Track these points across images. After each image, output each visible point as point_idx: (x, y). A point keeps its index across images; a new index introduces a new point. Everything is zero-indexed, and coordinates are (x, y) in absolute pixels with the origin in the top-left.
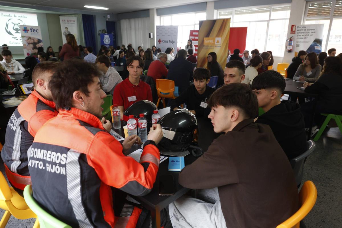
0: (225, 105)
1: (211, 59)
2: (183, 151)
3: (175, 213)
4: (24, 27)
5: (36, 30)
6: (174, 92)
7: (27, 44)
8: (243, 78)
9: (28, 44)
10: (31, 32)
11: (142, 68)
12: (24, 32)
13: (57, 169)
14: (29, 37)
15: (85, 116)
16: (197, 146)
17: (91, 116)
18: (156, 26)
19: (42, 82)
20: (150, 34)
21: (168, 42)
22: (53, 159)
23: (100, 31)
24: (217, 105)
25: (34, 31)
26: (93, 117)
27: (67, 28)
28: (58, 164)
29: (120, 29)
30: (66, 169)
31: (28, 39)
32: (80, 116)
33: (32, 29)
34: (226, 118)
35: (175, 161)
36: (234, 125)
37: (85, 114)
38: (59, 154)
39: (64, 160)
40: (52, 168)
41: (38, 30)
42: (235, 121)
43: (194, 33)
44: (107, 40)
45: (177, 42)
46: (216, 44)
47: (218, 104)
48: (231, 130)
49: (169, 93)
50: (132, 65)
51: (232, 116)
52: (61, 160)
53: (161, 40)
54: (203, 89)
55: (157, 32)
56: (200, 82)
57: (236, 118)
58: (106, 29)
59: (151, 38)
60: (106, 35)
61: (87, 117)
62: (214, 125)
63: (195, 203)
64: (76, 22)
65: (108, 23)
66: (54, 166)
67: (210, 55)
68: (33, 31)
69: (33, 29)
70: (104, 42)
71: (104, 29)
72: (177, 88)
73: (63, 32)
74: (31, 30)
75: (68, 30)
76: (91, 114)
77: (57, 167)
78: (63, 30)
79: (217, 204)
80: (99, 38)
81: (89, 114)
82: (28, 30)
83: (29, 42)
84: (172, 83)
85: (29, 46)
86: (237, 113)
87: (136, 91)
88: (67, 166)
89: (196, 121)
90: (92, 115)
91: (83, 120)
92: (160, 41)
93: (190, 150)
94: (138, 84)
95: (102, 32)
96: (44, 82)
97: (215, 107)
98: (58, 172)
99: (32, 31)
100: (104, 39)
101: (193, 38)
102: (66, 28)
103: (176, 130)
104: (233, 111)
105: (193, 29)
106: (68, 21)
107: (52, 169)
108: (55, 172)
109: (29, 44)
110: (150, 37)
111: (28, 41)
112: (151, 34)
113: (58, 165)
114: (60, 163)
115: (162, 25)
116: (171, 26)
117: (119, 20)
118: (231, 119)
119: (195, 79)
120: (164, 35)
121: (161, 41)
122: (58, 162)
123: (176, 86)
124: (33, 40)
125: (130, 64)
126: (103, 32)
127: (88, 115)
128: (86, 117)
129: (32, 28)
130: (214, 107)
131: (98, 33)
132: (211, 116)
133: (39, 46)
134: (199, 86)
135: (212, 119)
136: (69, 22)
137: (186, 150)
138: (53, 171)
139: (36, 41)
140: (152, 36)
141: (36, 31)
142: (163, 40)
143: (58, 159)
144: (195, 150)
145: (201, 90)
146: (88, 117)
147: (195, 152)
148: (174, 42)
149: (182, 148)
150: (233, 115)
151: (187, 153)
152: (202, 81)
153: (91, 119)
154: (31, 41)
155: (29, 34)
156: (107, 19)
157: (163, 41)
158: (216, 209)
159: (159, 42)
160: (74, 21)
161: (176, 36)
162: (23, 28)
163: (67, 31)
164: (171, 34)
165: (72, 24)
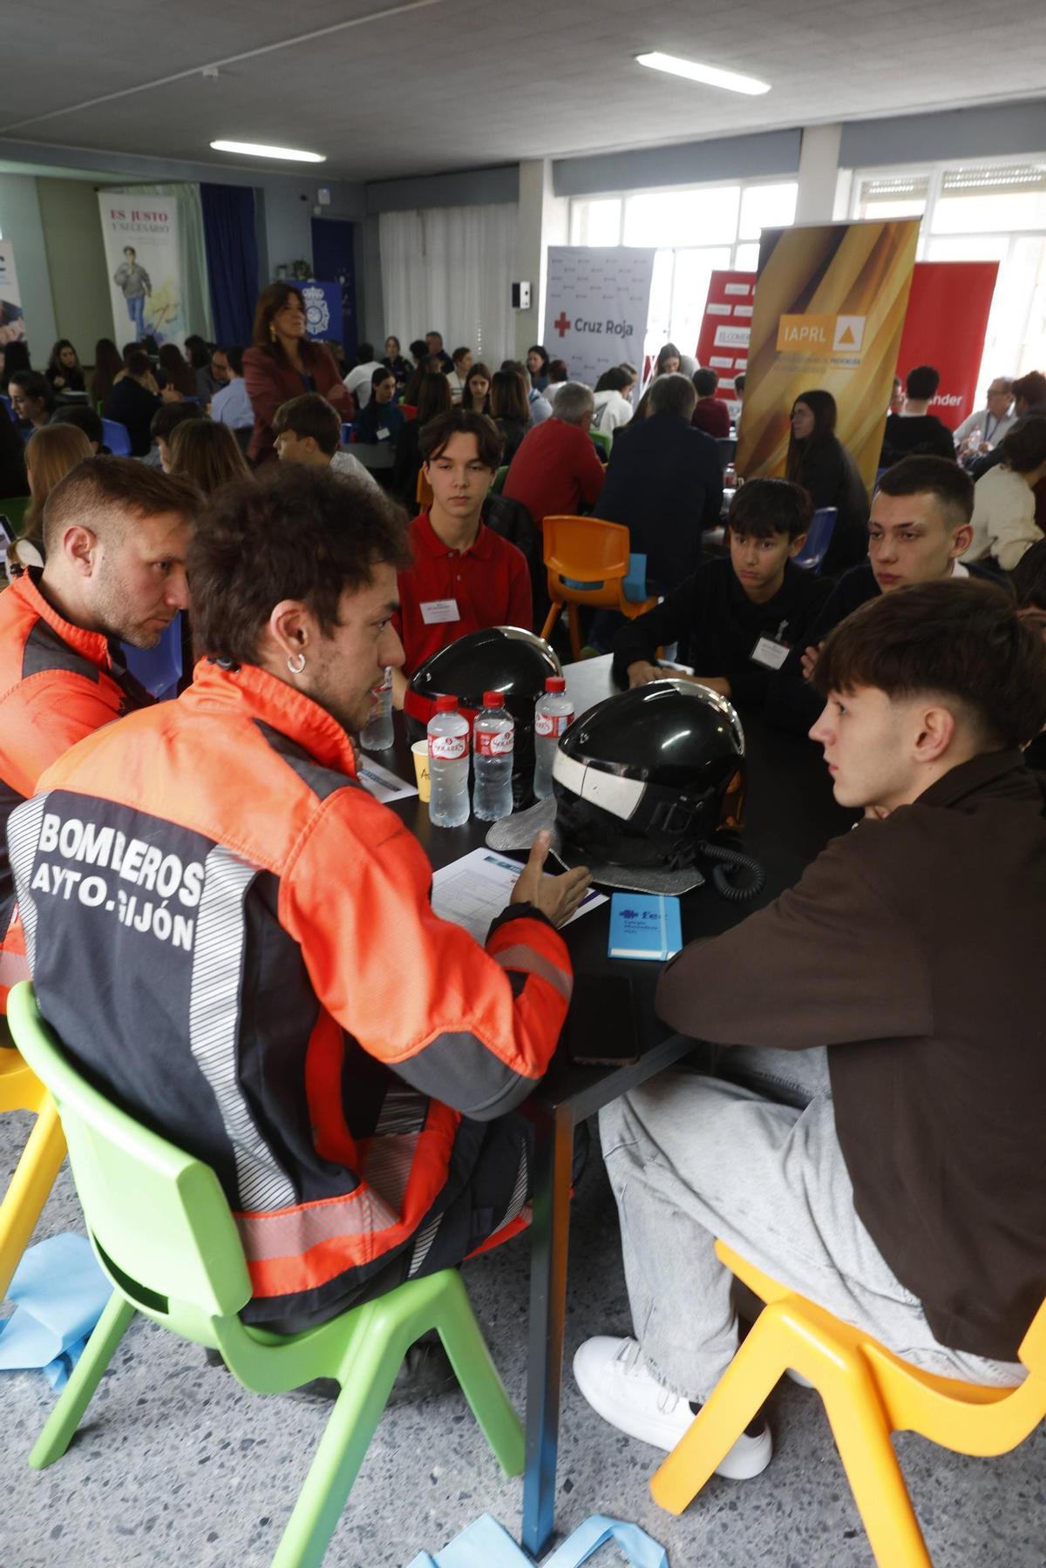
0: (894, 685)
1: (807, 422)
2: (675, 868)
3: (627, 1136)
6: (626, 580)
8: (965, 540)
11: (489, 470)
13: (161, 921)
15: (292, 710)
16: (738, 848)
17: (314, 713)
18: (551, 250)
19: (88, 540)
20: (516, 288)
21: (603, 328)
22: (146, 877)
23: (284, 267)
24: (855, 685)
26: (325, 720)
27: (133, 251)
28: (165, 903)
29: (377, 257)
30: (195, 926)
32: (268, 708)
34: (891, 742)
35: (637, 915)
36: (929, 776)
37: (293, 700)
38: (174, 861)
39: (195, 886)
40: (139, 911)
41: (3, 259)
42: (935, 759)
43: (731, 289)
44: (315, 311)
45: (646, 331)
46: (836, 347)
47: (857, 681)
48: (910, 798)
49: (599, 584)
50: (447, 454)
51: (923, 736)
52: (182, 884)
53: (568, 318)
54: (769, 580)
55: (552, 278)
56: (757, 545)
57: (938, 745)
58: (309, 258)
59: (523, 306)
60: (309, 286)
61: (296, 716)
62: (834, 773)
63: (718, 1099)
64: (172, 222)
65: (319, 226)
66: (148, 907)
67: (802, 406)
71: (299, 258)
72: (640, 560)
73: (112, 268)
75: (137, 261)
76: (317, 707)
77: (162, 913)
78: (114, 261)
79: (817, 1110)
81: (310, 704)
84: (615, 535)
86: (945, 726)
87: (459, 578)
88: (200, 915)
89: (741, 736)
90: (321, 712)
91: (281, 726)
92: (561, 325)
93: (704, 864)
94: (470, 545)
95: (291, 271)
96: (94, 544)
97: (844, 692)
98: (162, 935)
101: (725, 310)
102: (126, 250)
103: (645, 772)
104: (929, 716)
105: (725, 267)
106: (135, 215)
107: (138, 919)
108: (151, 929)
110: (516, 301)
112: (524, 287)
113: (166, 907)
114: (175, 898)
115: (576, 243)
116: (621, 250)
117: (374, 217)
118: (915, 749)
119: (737, 532)
120: (585, 297)
121: (568, 325)
122: (166, 891)
123: (634, 549)
125: (438, 450)
126: (295, 275)
127: (302, 706)
128: (295, 714)
130: (839, 691)
131: (272, 275)
132: (826, 732)
133: (7, 336)
134: (751, 565)
135: (827, 746)
136: (142, 221)
137: (686, 867)
138: (143, 927)
140: (525, 300)
142: (580, 320)
143: (167, 881)
144: (728, 867)
145: (761, 587)
146: (302, 717)
147: (729, 877)
148: (631, 331)
149: (670, 858)
150: (928, 731)
151: (692, 880)
152: (768, 540)
153: (316, 724)
156: (317, 211)
157: (580, 325)
158: (812, 1133)
159: (557, 331)
160: (166, 218)
161: (642, 300)
163: (133, 263)
164: (619, 289)
165: (154, 229)
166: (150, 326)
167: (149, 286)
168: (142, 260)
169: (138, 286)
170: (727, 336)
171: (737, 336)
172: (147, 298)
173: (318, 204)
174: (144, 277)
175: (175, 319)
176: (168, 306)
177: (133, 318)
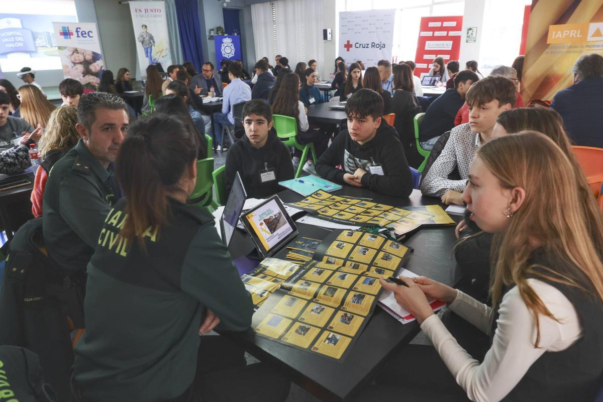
4: (63, 27)
5: (87, 32)
7: (70, 65)
9: (72, 65)
10: (78, 36)
12: (63, 37)
14: (73, 48)
18: (341, 13)
20: (325, 32)
21: (370, 46)
23: (213, 30)
25: (84, 35)
27: (146, 27)
29: (251, 23)
31: (72, 54)
33: (78, 30)
41: (91, 32)
43: (431, 24)
44: (228, 49)
45: (392, 46)
46: (589, 38)
53: (351, 43)
55: (342, 26)
58: (223, 26)
59: (328, 39)
64: (163, 13)
65: (226, 12)
68: (82, 34)
69: (81, 31)
70: (223, 52)
71: (219, 26)
73: (137, 35)
74: (77, 32)
75: (148, 31)
80: (210, 46)
82: (72, 34)
83: (75, 60)
85: (75, 68)
92: (348, 46)
95: (215, 31)
99: (80, 34)
100: (223, 48)
101: (430, 34)
102: (143, 26)
105: (428, 15)
106: (146, 11)
109: (75, 64)
110: (325, 37)
111: (73, 58)
112: (329, 31)
115: (348, 10)
116: (373, 10)
117: (249, 7)
120: (360, 33)
121: (351, 46)
124: (83, 54)
126: (217, 33)
129: (80, 28)
131: (207, 33)
133: (95, 68)
136: (150, 13)
139: (89, 57)
140: (329, 36)
141: (87, 35)
142: (357, 43)
148: (384, 46)
154: (78, 57)
155: (74, 42)
156: (225, 5)
157: (357, 45)
159: (346, 49)
160: (160, 11)
161: (389, 32)
162: (61, 29)
163: (146, 32)
164: (377, 28)
165: (156, 16)
166: (155, 59)
167: (154, 42)
168: (150, 30)
169: (149, 42)
170: (430, 45)
171: (437, 45)
172: (153, 47)
173: (225, 2)
174: (151, 38)
175: (166, 55)
176: (162, 50)
177: (147, 56)
